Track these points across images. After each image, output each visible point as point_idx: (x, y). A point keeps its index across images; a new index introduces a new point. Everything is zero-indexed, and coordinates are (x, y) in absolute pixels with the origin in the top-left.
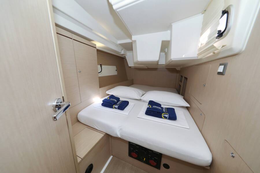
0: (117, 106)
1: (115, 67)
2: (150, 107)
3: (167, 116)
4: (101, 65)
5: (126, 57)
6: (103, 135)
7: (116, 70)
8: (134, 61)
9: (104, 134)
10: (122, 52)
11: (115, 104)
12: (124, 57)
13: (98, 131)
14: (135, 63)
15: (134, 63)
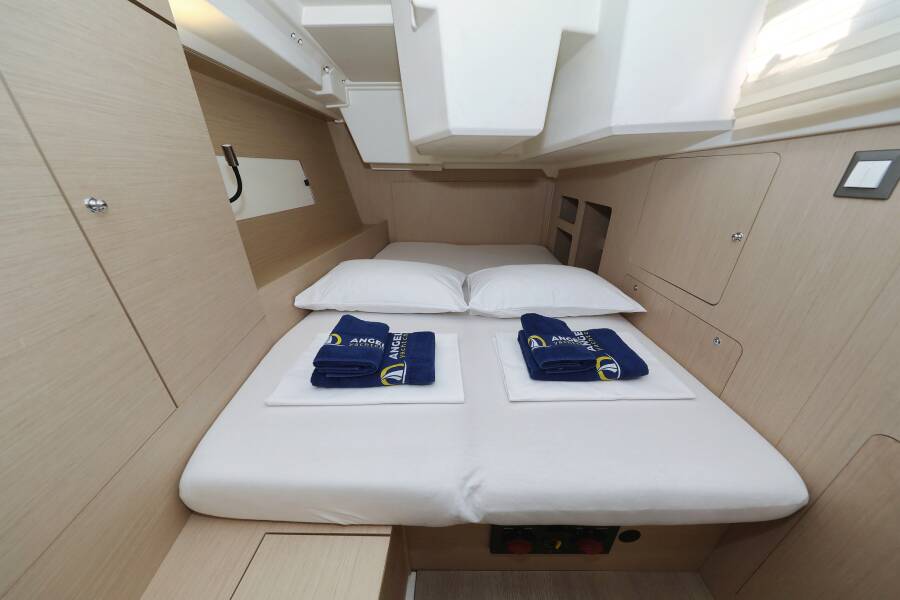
0: (400, 373)
1: (296, 164)
2: (544, 345)
3: (615, 371)
4: (231, 157)
5: (342, 110)
6: (388, 538)
7: (307, 183)
8: (411, 138)
9: (389, 531)
10: (328, 88)
11: (384, 360)
12: (329, 114)
13: (346, 531)
14: (418, 149)
15: (410, 144)
